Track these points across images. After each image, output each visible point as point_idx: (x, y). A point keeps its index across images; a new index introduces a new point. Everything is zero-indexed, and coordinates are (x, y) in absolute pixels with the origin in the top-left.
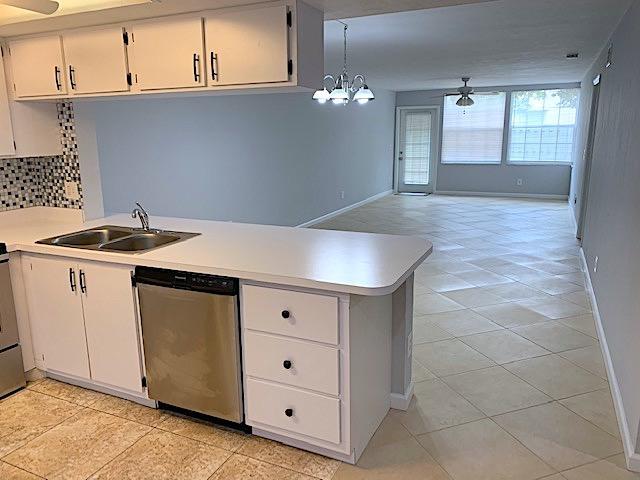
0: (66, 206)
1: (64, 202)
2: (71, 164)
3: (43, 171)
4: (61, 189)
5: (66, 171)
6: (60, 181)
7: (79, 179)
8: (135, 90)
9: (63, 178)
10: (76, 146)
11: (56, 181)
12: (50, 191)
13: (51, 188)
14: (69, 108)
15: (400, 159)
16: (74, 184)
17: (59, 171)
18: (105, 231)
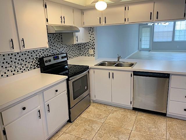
0: (89, 56)
1: (89, 55)
2: (92, 44)
3: (82, 46)
4: (88, 51)
5: (90, 46)
6: (88, 49)
7: (94, 48)
8: (127, 23)
9: (88, 48)
10: (94, 39)
11: (86, 49)
12: (84, 52)
13: (84, 51)
14: (93, 29)
15: (140, 41)
16: (92, 50)
17: (88, 46)
18: (106, 62)
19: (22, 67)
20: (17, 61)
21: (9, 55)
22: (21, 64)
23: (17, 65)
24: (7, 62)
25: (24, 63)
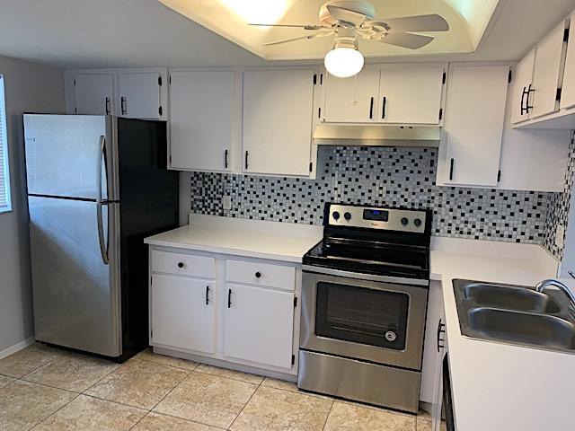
0: (554, 253)
19: (281, 211)
20: (274, 196)
21: (261, 180)
22: (281, 204)
23: (272, 203)
24: (255, 193)
25: (287, 203)
